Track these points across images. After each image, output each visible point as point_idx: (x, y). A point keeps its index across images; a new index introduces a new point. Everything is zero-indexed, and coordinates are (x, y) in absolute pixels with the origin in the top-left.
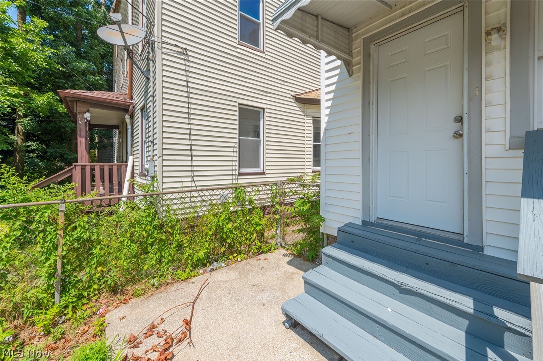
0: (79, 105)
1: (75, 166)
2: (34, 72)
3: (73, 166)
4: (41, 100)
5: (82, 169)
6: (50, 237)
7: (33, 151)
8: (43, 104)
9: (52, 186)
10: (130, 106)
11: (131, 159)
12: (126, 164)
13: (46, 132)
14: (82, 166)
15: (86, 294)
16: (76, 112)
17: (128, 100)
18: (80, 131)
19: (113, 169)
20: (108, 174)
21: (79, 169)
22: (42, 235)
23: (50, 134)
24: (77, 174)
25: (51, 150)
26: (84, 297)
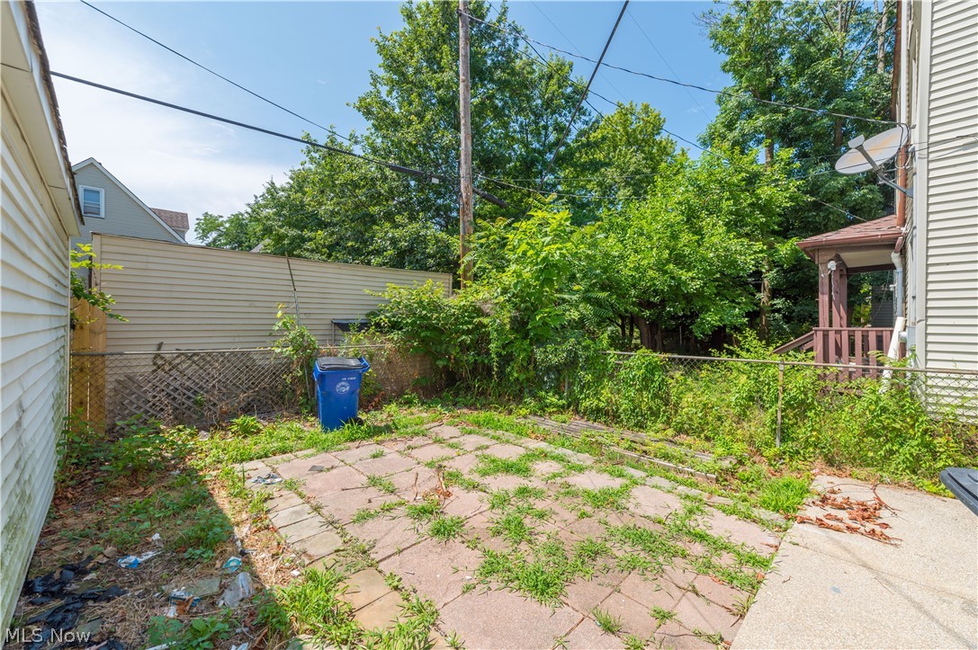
0: (821, 253)
1: (816, 331)
2: (780, 215)
3: (813, 332)
4: (785, 249)
5: (824, 335)
6: (772, 390)
7: (778, 311)
8: (787, 253)
9: (791, 353)
10: (897, 239)
11: (899, 322)
12: (891, 329)
13: (793, 285)
14: (824, 331)
15: (802, 452)
16: (816, 263)
17: (898, 227)
18: (822, 287)
19: (868, 336)
20: (860, 343)
21: (820, 334)
22: (767, 387)
23: (797, 287)
24: (818, 341)
25: (797, 309)
26: (799, 453)
